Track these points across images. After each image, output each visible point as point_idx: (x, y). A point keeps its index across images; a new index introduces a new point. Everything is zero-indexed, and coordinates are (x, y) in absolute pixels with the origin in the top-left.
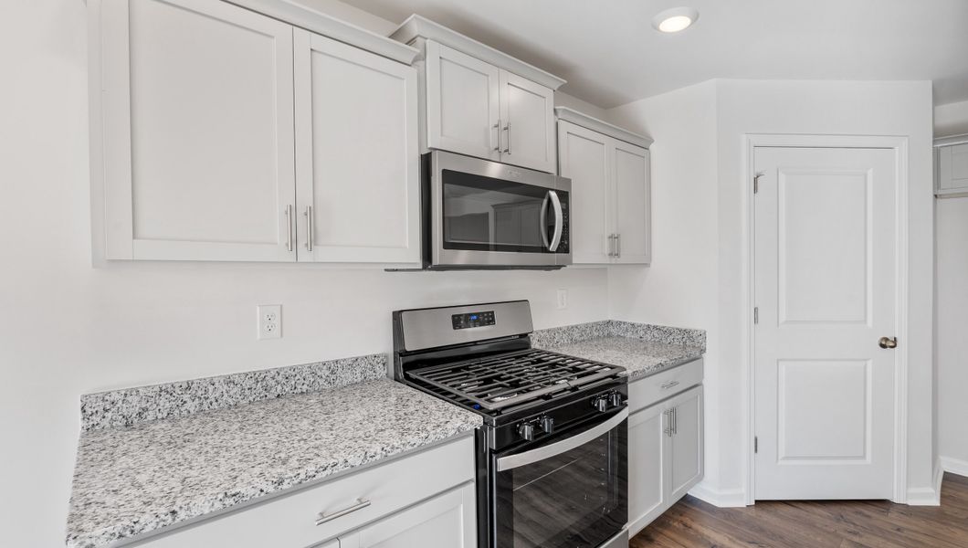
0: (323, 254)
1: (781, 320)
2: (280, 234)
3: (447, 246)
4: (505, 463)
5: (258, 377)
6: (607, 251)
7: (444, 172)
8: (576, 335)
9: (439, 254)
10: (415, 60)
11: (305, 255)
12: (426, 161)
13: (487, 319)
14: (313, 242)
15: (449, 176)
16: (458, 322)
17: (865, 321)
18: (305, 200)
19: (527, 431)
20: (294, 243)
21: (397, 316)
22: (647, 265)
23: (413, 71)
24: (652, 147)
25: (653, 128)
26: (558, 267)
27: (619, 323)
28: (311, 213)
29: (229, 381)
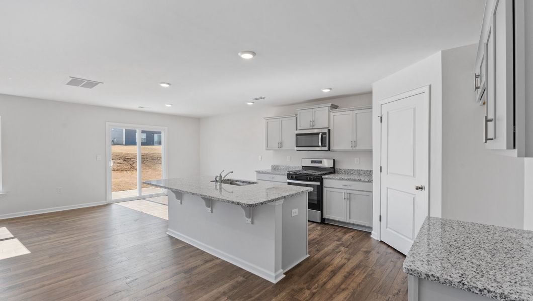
0: (283, 148)
3: (296, 147)
13: (320, 162)
16: (313, 162)
28: (281, 143)
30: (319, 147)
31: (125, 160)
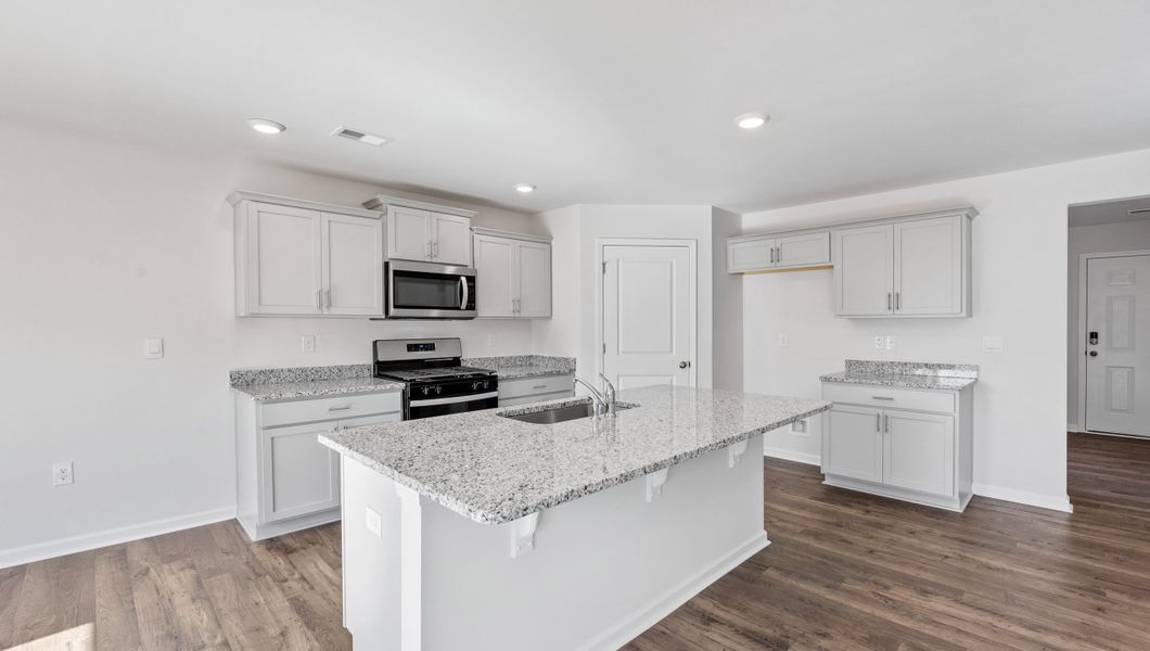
0: (334, 311)
1: (620, 350)
2: (314, 302)
3: (395, 307)
4: (414, 404)
5: (303, 370)
6: (512, 309)
7: (395, 271)
8: (502, 363)
9: (392, 311)
10: (381, 216)
11: (326, 312)
12: (386, 265)
13: (430, 347)
14: (329, 306)
15: (397, 273)
16: (411, 348)
17: (672, 351)
18: (326, 287)
19: (426, 391)
20: (321, 306)
21: (375, 343)
22: (549, 317)
23: (380, 222)
24: (553, 242)
25: (554, 231)
26: (471, 318)
27: (537, 357)
28: (329, 293)
29: (290, 370)
30: (459, 309)
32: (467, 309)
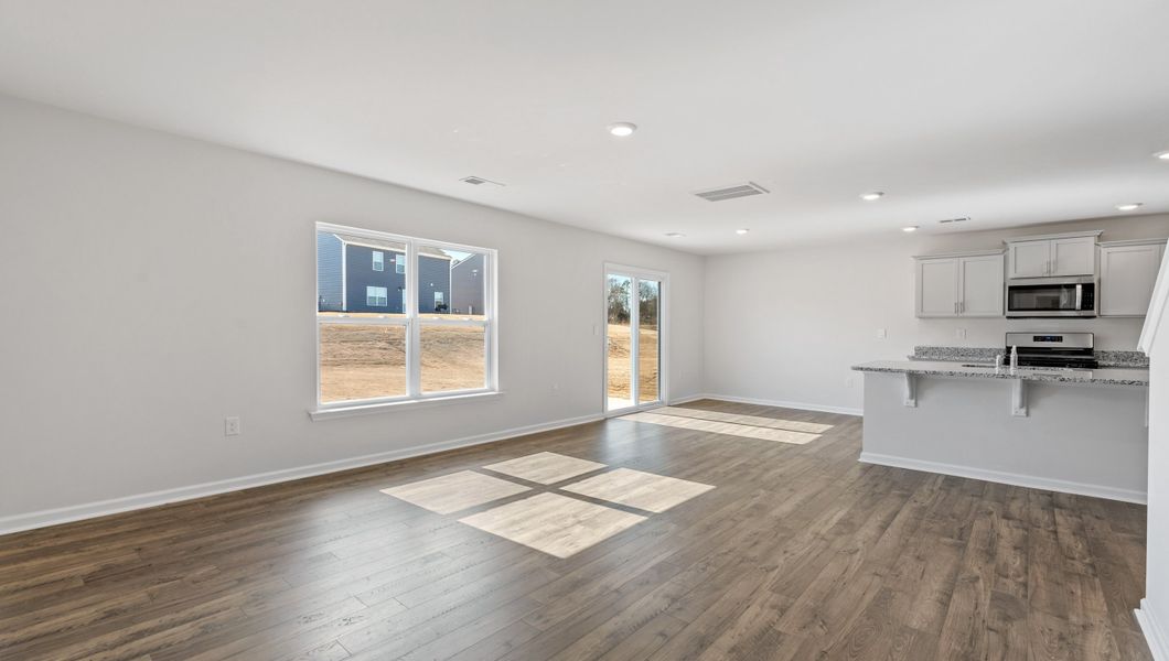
0: (969, 314)
2: (952, 309)
3: (1009, 310)
7: (1009, 287)
10: (1004, 251)
11: (962, 315)
13: (1059, 339)
14: (965, 311)
15: (1013, 288)
16: (1037, 339)
18: (961, 300)
20: (957, 312)
21: (1006, 334)
26: (1091, 317)
28: (963, 303)
30: (1074, 310)
31: (391, 343)
32: (1083, 308)
